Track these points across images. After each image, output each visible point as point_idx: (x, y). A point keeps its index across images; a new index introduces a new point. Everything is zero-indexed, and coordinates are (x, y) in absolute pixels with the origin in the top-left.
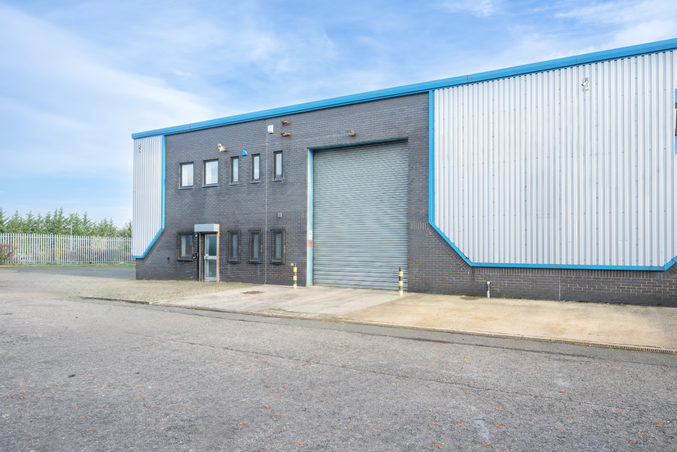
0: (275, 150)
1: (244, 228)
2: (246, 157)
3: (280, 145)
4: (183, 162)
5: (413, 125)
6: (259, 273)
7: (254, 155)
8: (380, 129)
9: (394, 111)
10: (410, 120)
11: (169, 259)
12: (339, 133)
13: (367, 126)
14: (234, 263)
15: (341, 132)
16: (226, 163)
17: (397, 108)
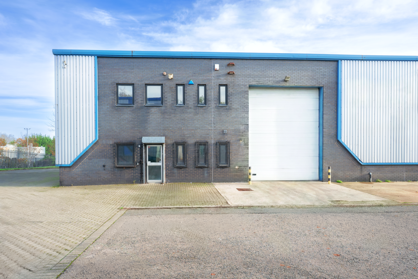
0: (220, 84)
1: (191, 141)
2: (192, 86)
3: (225, 81)
4: (120, 82)
5: (327, 79)
6: (206, 175)
7: (199, 85)
8: (305, 79)
9: (314, 69)
10: (325, 76)
11: (104, 166)
12: (275, 77)
13: (295, 76)
14: (180, 168)
15: (276, 77)
16: (171, 88)
17: (316, 68)
